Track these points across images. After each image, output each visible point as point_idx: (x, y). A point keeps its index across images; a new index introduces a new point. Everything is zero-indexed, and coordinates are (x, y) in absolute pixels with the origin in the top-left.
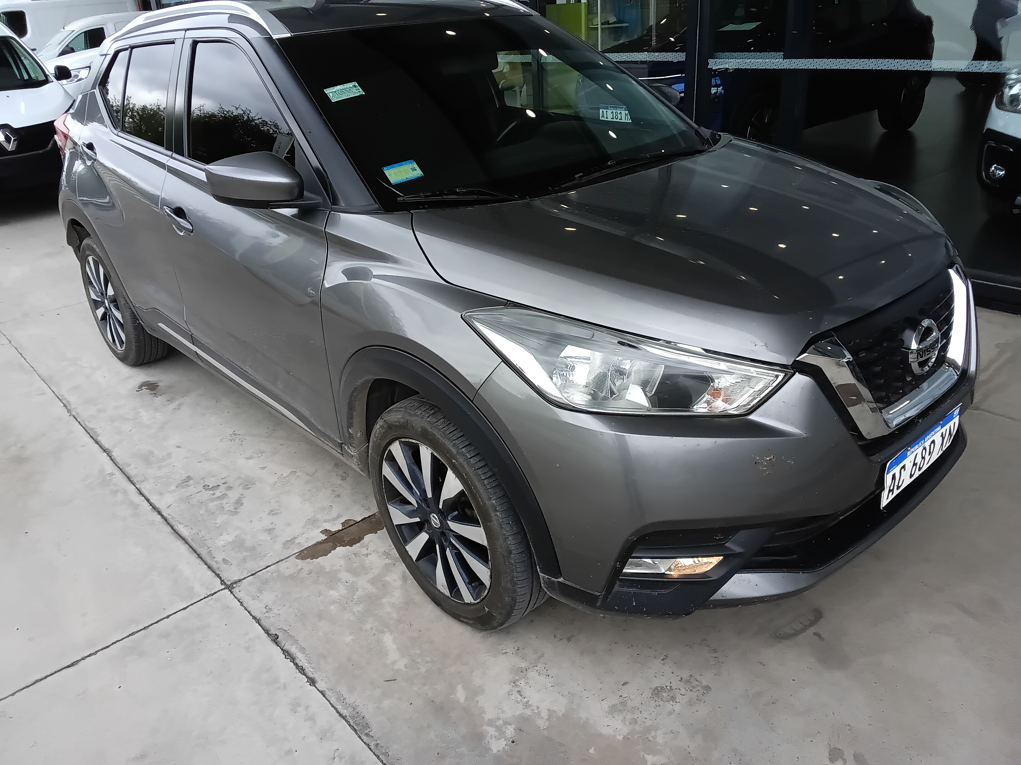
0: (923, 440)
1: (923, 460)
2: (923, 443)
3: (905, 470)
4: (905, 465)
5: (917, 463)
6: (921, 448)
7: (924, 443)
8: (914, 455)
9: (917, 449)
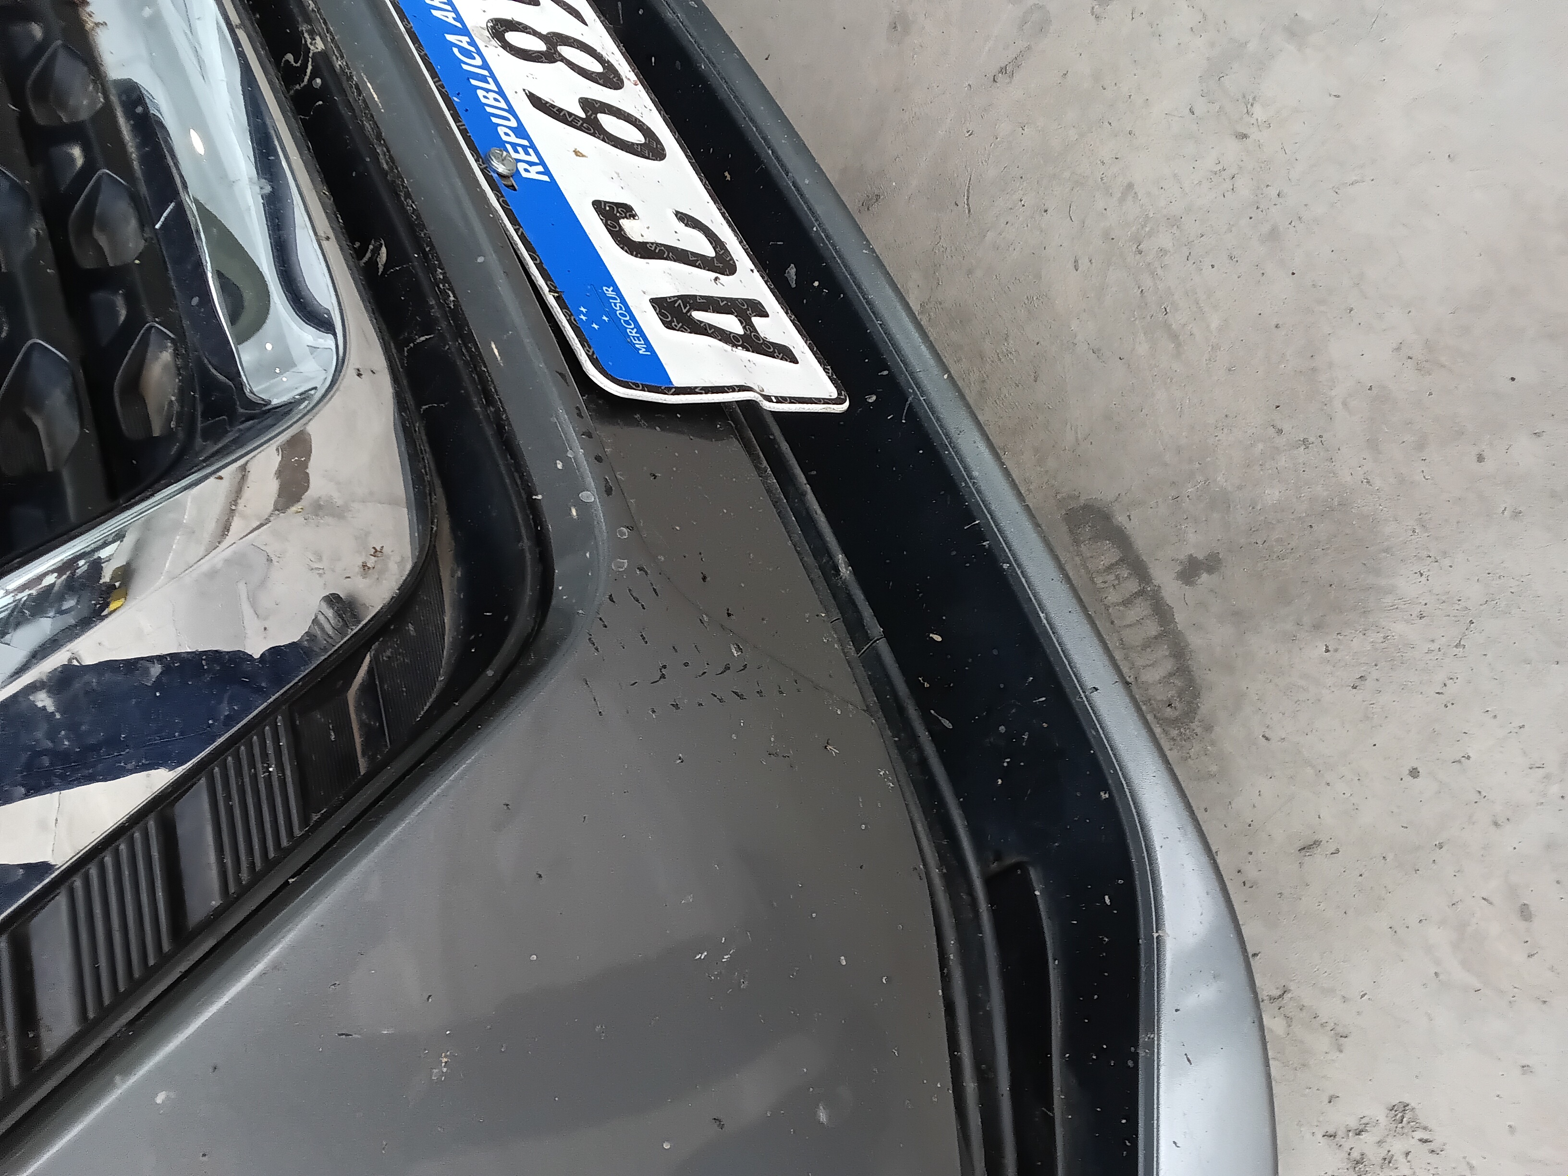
0: (450, 38)
1: (565, 51)
2: (464, 41)
3: (628, 211)
4: (598, 205)
5: (585, 103)
6: (494, 53)
7: (464, 31)
8: (534, 120)
9: (501, 92)
